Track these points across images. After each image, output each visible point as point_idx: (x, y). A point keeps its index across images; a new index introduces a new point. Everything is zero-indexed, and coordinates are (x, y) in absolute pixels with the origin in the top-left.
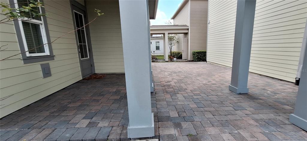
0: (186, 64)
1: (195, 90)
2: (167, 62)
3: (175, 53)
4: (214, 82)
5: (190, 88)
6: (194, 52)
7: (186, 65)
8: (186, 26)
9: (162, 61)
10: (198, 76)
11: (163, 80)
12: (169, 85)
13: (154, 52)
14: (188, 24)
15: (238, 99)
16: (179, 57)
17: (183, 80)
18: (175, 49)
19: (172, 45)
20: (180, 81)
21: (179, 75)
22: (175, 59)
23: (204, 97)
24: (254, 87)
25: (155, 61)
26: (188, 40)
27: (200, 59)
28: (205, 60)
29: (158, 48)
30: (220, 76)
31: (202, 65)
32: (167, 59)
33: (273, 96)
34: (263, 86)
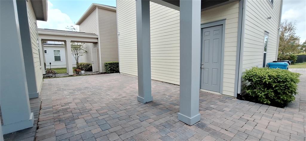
0: (97, 77)
1: (102, 108)
2: (72, 76)
3: (83, 65)
4: (124, 95)
5: (96, 106)
6: (106, 63)
7: (96, 79)
8: (95, 34)
9: (63, 75)
10: (109, 90)
11: (59, 102)
12: (66, 109)
13: (50, 64)
14: (97, 33)
15: (145, 108)
16: (89, 69)
17: (88, 98)
18: (83, 60)
19: (78, 55)
20: (84, 100)
21: (83, 92)
22: (83, 72)
23: (111, 116)
24: (158, 94)
25: (52, 76)
26: (98, 50)
27: (114, 70)
28: (118, 71)
29: (57, 59)
30: (131, 87)
31: (115, 77)
32: (71, 72)
33: (169, 99)
34: (164, 92)
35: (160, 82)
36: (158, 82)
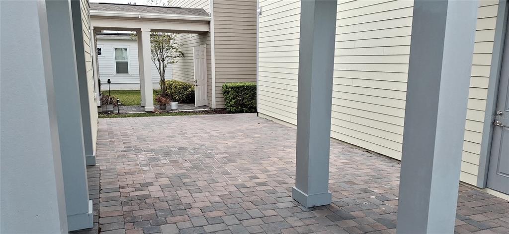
0: (205, 121)
1: (213, 206)
2: (151, 114)
3: (176, 87)
4: (262, 178)
5: (201, 200)
6: (227, 87)
7: (202, 126)
8: (201, 12)
9: (133, 110)
10: (229, 161)
11: (130, 180)
12: (145, 197)
13: (109, 81)
14: (209, 9)
15: (307, 222)
16: (186, 97)
17: (185, 176)
18: (174, 74)
19: (166, 62)
20: (177, 182)
21: (177, 161)
22: (174, 105)
23: (230, 228)
24: (348, 186)
25: (112, 112)
26: (209, 52)
27: (243, 105)
28: (253, 109)
29: (122, 68)
30: (281, 159)
31: (246, 126)
32: (150, 106)
33: (378, 207)
34: (366, 182)
35: (360, 152)
36: (355, 150)
